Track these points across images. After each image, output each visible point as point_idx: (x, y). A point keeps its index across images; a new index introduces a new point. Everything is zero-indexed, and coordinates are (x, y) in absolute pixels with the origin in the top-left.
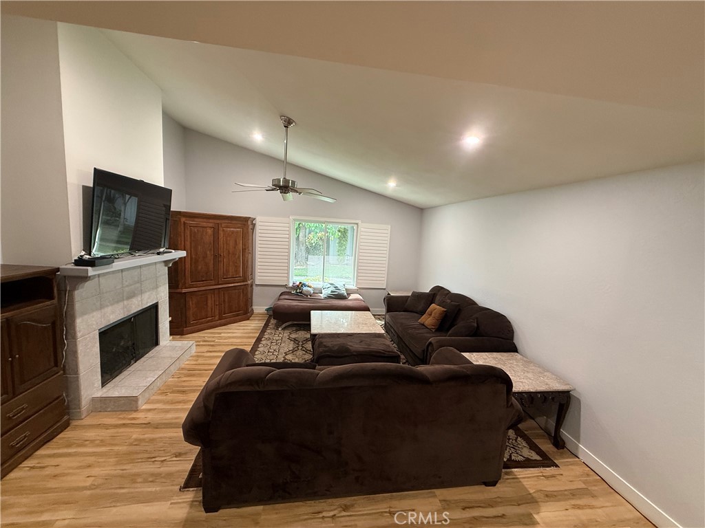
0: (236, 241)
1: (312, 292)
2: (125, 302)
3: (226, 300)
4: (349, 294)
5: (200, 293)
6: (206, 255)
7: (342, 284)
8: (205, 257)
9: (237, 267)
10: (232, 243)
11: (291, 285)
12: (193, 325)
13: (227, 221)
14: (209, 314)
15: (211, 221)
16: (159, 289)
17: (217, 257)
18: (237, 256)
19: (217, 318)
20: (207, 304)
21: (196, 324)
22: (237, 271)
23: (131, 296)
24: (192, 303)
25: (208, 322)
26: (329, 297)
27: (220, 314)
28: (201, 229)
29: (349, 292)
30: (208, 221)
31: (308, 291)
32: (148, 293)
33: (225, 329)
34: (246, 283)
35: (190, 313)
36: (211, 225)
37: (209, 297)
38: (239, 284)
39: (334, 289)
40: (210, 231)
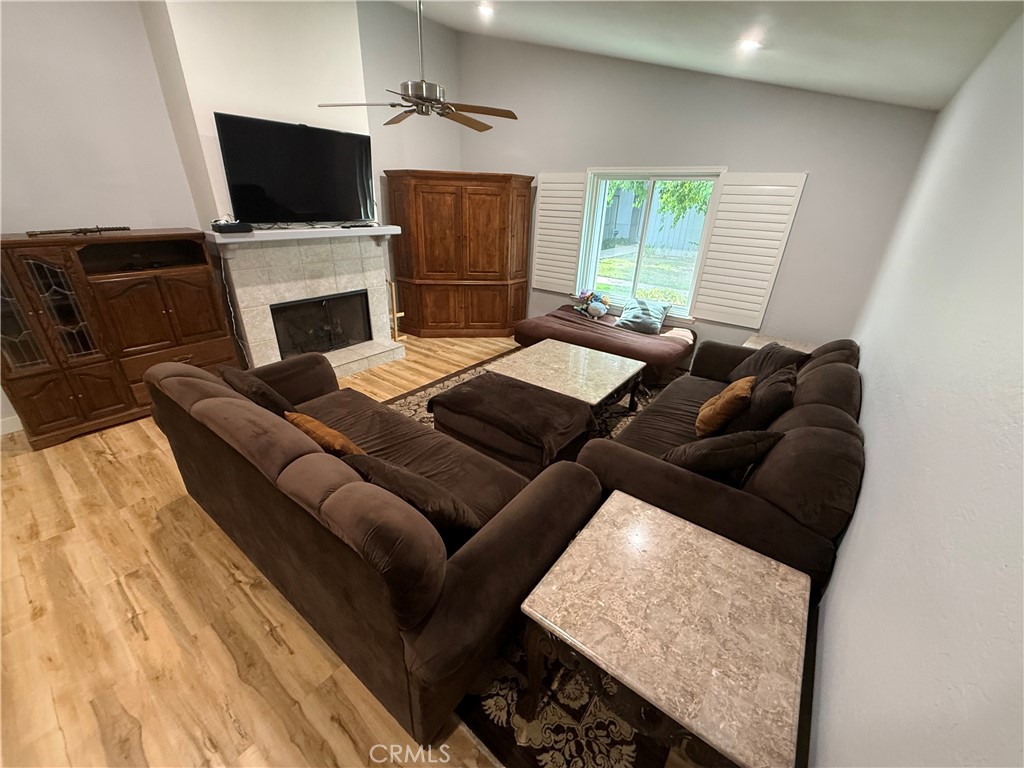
0: (489, 216)
1: (603, 312)
2: (308, 282)
3: (475, 303)
4: (666, 327)
5: (438, 288)
6: (445, 234)
7: (660, 305)
8: (443, 239)
9: (490, 256)
10: (482, 220)
11: (578, 295)
12: (431, 328)
13: (475, 183)
14: (452, 318)
15: (451, 183)
16: (367, 274)
17: (460, 240)
18: (490, 240)
19: (462, 325)
20: (448, 304)
21: (436, 327)
22: (490, 263)
23: (317, 275)
24: (429, 299)
25: (451, 328)
26: (625, 326)
27: (467, 322)
28: (437, 197)
29: (668, 323)
30: (446, 182)
31: (596, 310)
32: (347, 276)
33: (467, 342)
34: (505, 283)
35: (428, 312)
36: (451, 189)
37: (451, 294)
38: (493, 283)
39: (639, 313)
40: (449, 199)
